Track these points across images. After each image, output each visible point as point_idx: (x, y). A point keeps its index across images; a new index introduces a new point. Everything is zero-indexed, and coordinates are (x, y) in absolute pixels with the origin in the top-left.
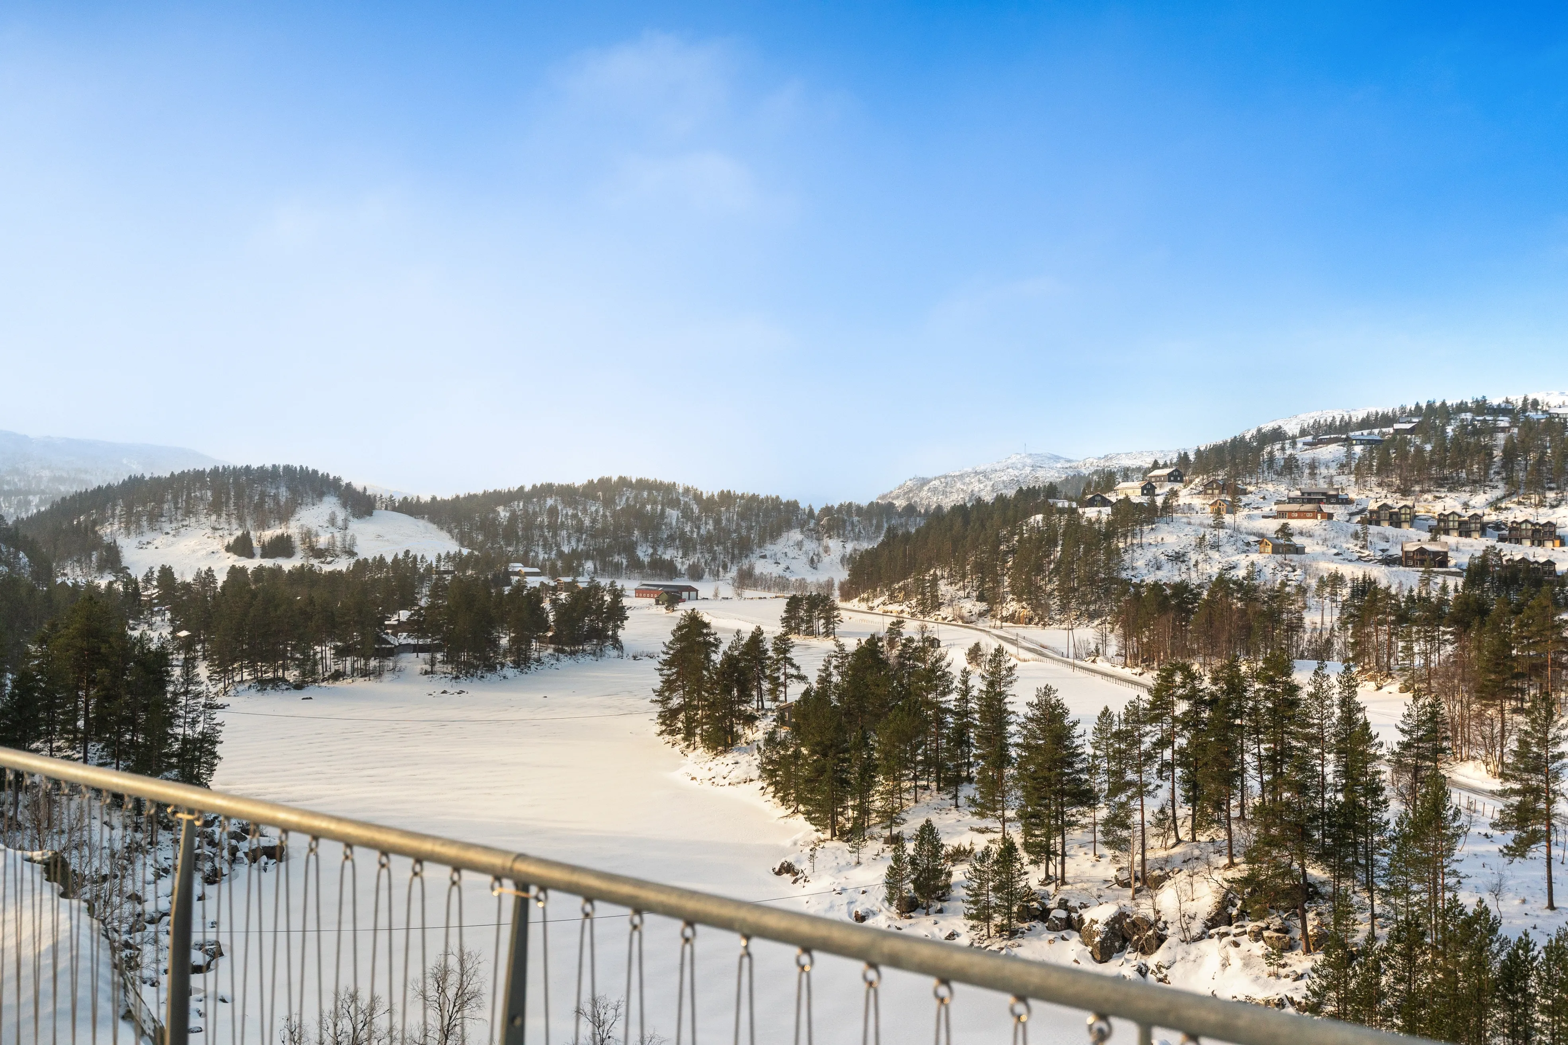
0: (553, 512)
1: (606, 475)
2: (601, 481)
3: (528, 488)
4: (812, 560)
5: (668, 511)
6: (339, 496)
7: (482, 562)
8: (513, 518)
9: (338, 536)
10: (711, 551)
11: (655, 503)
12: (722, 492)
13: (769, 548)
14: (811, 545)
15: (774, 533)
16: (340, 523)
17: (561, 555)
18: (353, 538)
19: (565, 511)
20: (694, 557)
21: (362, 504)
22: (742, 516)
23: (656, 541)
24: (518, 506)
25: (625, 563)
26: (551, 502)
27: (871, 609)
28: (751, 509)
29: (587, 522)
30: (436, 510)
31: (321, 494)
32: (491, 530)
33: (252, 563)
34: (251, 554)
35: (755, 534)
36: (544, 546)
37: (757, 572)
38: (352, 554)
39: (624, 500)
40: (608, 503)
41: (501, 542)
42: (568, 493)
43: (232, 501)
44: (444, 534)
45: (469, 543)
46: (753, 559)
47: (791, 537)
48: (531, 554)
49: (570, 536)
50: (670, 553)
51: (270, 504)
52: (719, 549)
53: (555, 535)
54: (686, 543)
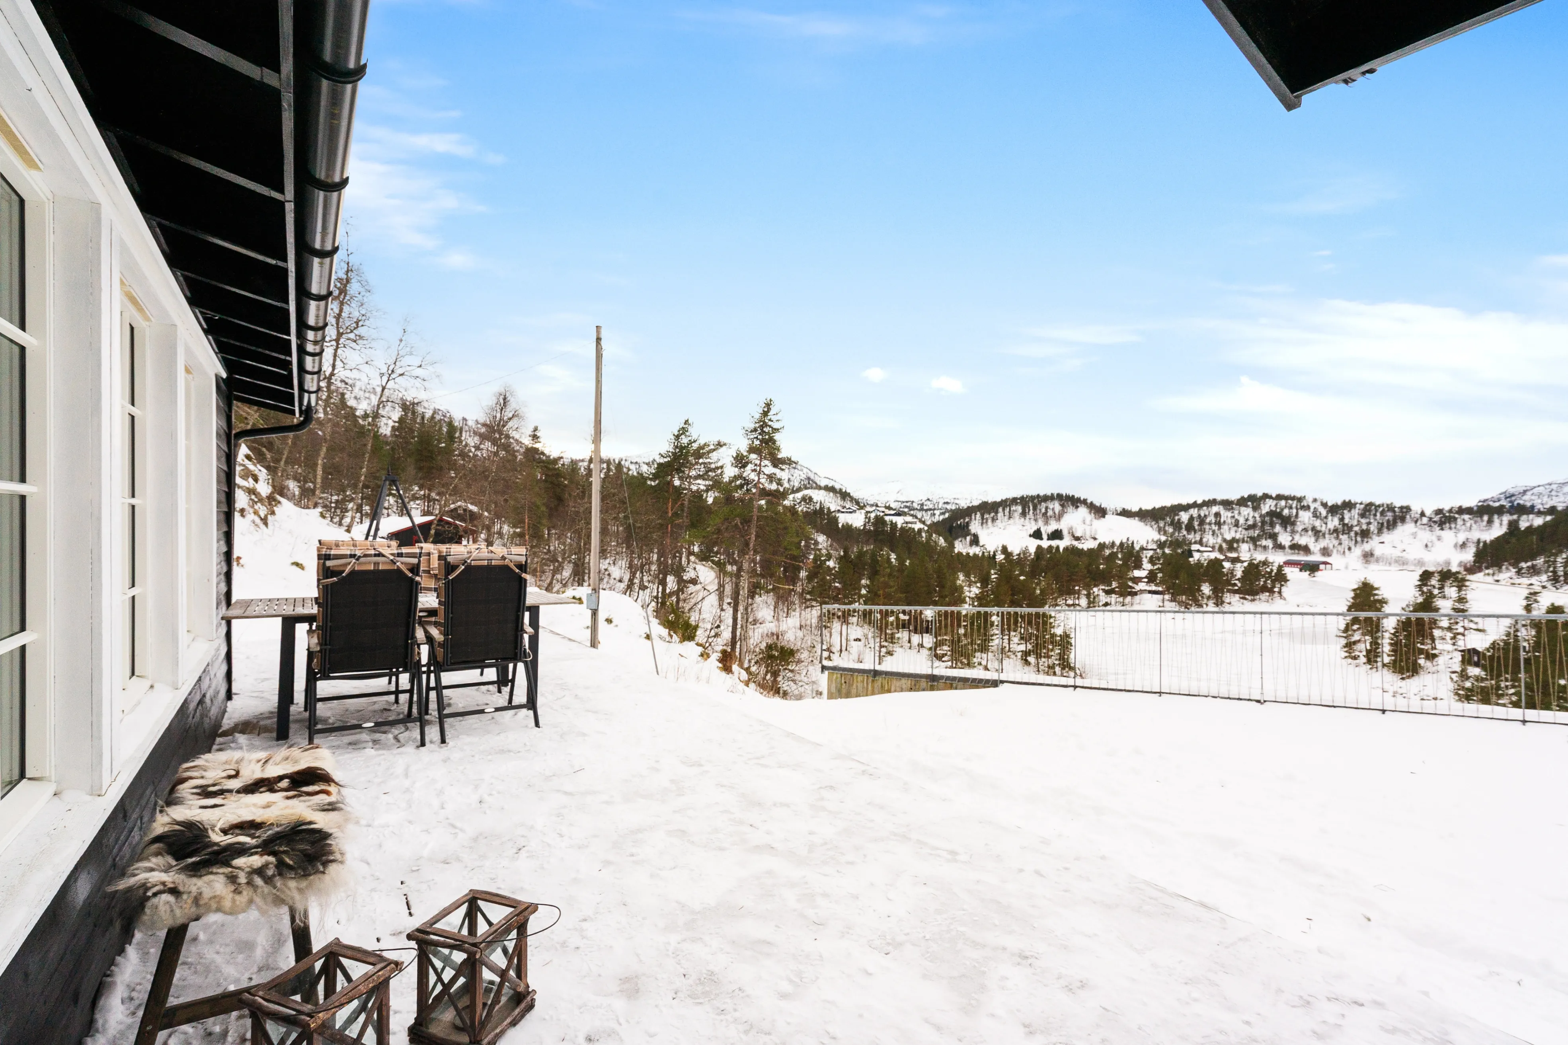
0: (1217, 515)
1: (1253, 493)
2: (1250, 496)
3: (1200, 502)
4: (1426, 546)
5: (1301, 513)
6: (1088, 507)
7: (1175, 544)
8: (1191, 518)
9: (1088, 528)
10: (1337, 538)
11: (1291, 508)
12: (1344, 501)
13: (1386, 536)
14: (1425, 535)
15: (1391, 525)
16: (1088, 522)
17: (1225, 540)
18: (1096, 531)
19: (1226, 515)
20: (1323, 543)
21: (1100, 512)
22: (1363, 515)
23: (1293, 532)
24: (1194, 512)
25: (1271, 546)
26: (1215, 509)
27: (1498, 581)
28: (1370, 511)
29: (1242, 521)
30: (1143, 515)
31: (1077, 507)
32: (1177, 525)
33: (1045, 543)
34: (1041, 539)
35: (1373, 528)
36: (1213, 535)
37: (1377, 553)
38: (1095, 539)
39: (1267, 506)
40: (1255, 509)
41: (1185, 533)
42: (1227, 504)
43: (1031, 512)
44: (1148, 528)
45: (1165, 533)
46: (1372, 544)
47: (1405, 530)
48: (1204, 540)
49: (1230, 529)
50: (1302, 541)
51: (1050, 513)
52: (1344, 537)
53: (1220, 528)
54: (1317, 533)
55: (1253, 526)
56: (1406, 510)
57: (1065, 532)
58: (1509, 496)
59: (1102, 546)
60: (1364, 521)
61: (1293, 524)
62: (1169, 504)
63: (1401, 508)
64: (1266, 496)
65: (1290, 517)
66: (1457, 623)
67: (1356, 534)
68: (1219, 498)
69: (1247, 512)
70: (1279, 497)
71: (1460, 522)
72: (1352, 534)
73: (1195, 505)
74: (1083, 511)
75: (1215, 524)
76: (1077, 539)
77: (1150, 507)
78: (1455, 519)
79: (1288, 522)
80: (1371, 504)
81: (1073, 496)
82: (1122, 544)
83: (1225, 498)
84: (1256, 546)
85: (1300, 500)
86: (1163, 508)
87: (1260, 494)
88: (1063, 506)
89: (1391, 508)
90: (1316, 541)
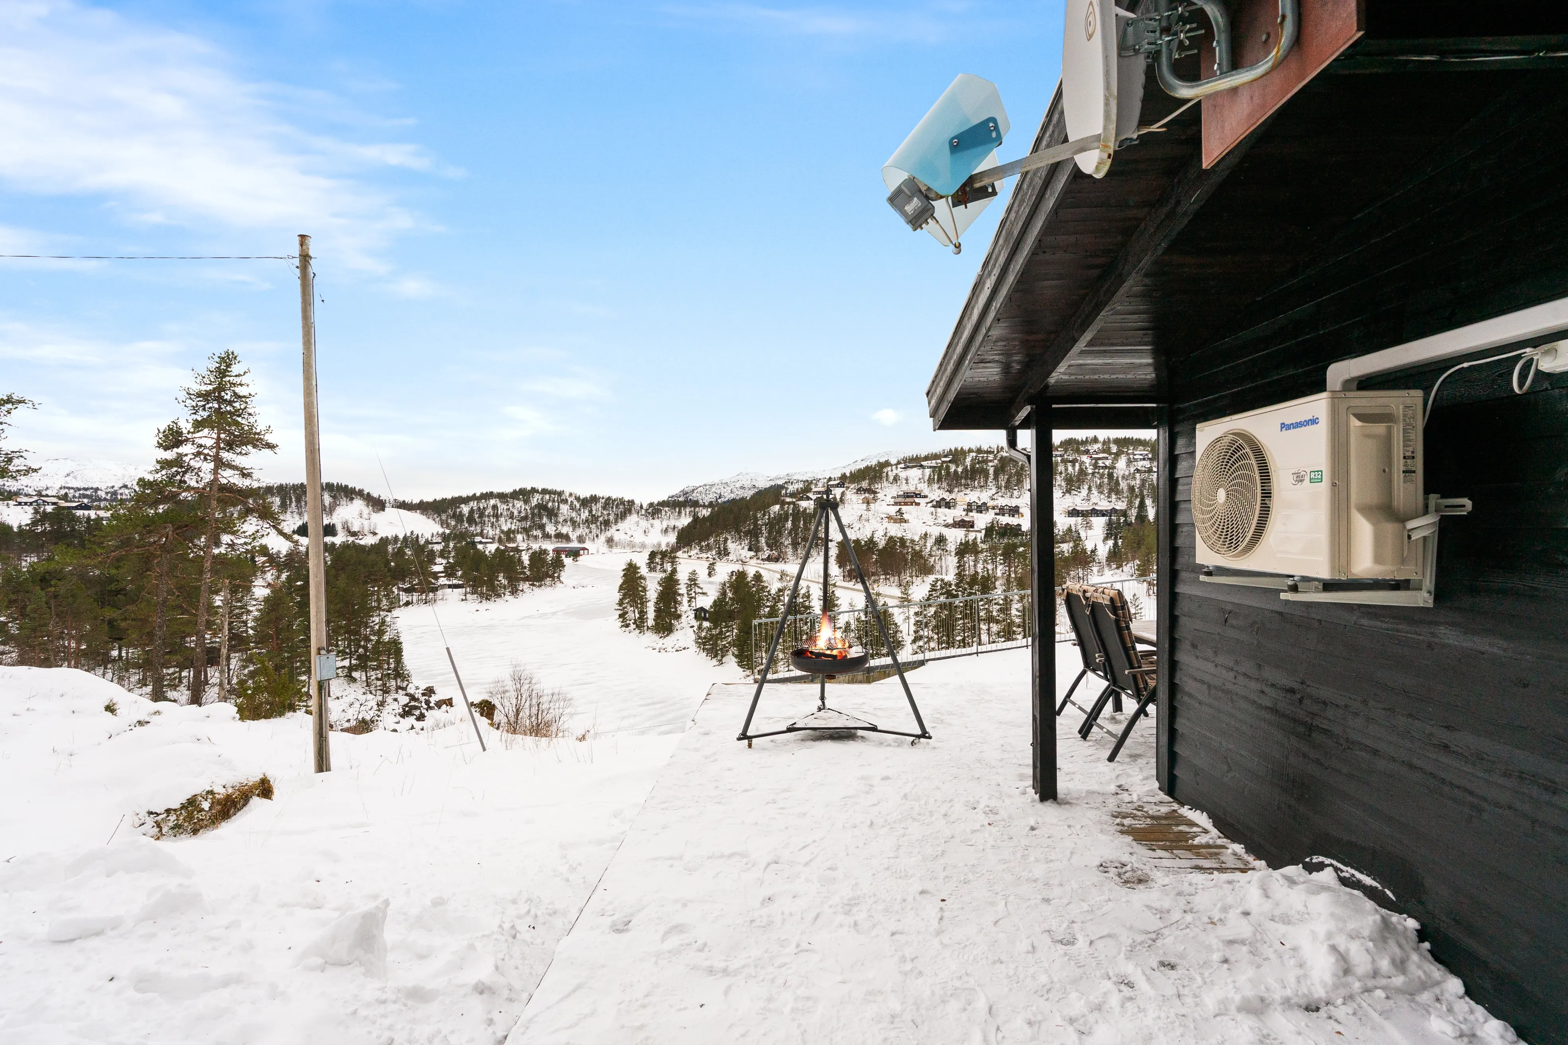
0: (495, 507)
1: (523, 486)
2: (520, 489)
3: (478, 494)
4: (645, 531)
5: (561, 506)
6: (364, 499)
7: (460, 536)
8: (472, 511)
9: (366, 523)
10: (588, 527)
11: (554, 501)
12: (590, 495)
13: (621, 525)
14: (644, 523)
15: (622, 516)
16: (365, 516)
17: (502, 531)
18: (375, 524)
19: (502, 507)
20: (579, 532)
21: (378, 504)
22: (604, 508)
23: (557, 523)
24: (473, 504)
25: (540, 536)
26: (492, 502)
27: (690, 556)
28: (609, 504)
29: (516, 513)
30: (424, 507)
31: (352, 499)
32: (459, 518)
35: (612, 518)
36: (492, 527)
37: (616, 538)
38: (375, 534)
39: (535, 500)
40: (526, 502)
41: (467, 525)
42: (502, 497)
43: (294, 504)
44: (431, 521)
45: (448, 527)
46: (612, 532)
47: (632, 519)
48: (485, 531)
49: (506, 520)
50: (565, 530)
52: (593, 526)
53: (497, 521)
54: (574, 523)
55: (525, 518)
56: (631, 503)
57: (339, 527)
58: (685, 493)
59: (384, 541)
60: (605, 512)
61: (556, 515)
62: (449, 497)
63: (629, 501)
64: (534, 490)
65: (553, 509)
66: (691, 590)
67: (601, 523)
68: (496, 490)
69: (519, 504)
70: (544, 491)
71: (663, 513)
72: (599, 524)
73: (474, 498)
74: (359, 504)
75: (493, 516)
76: (354, 534)
77: (431, 500)
78: (661, 510)
79: (552, 514)
80: (609, 498)
81: (346, 486)
82: (405, 538)
83: (500, 491)
84: (528, 536)
85: (560, 494)
86: (444, 500)
87: (529, 488)
88: (334, 497)
89: (622, 502)
90: (574, 530)
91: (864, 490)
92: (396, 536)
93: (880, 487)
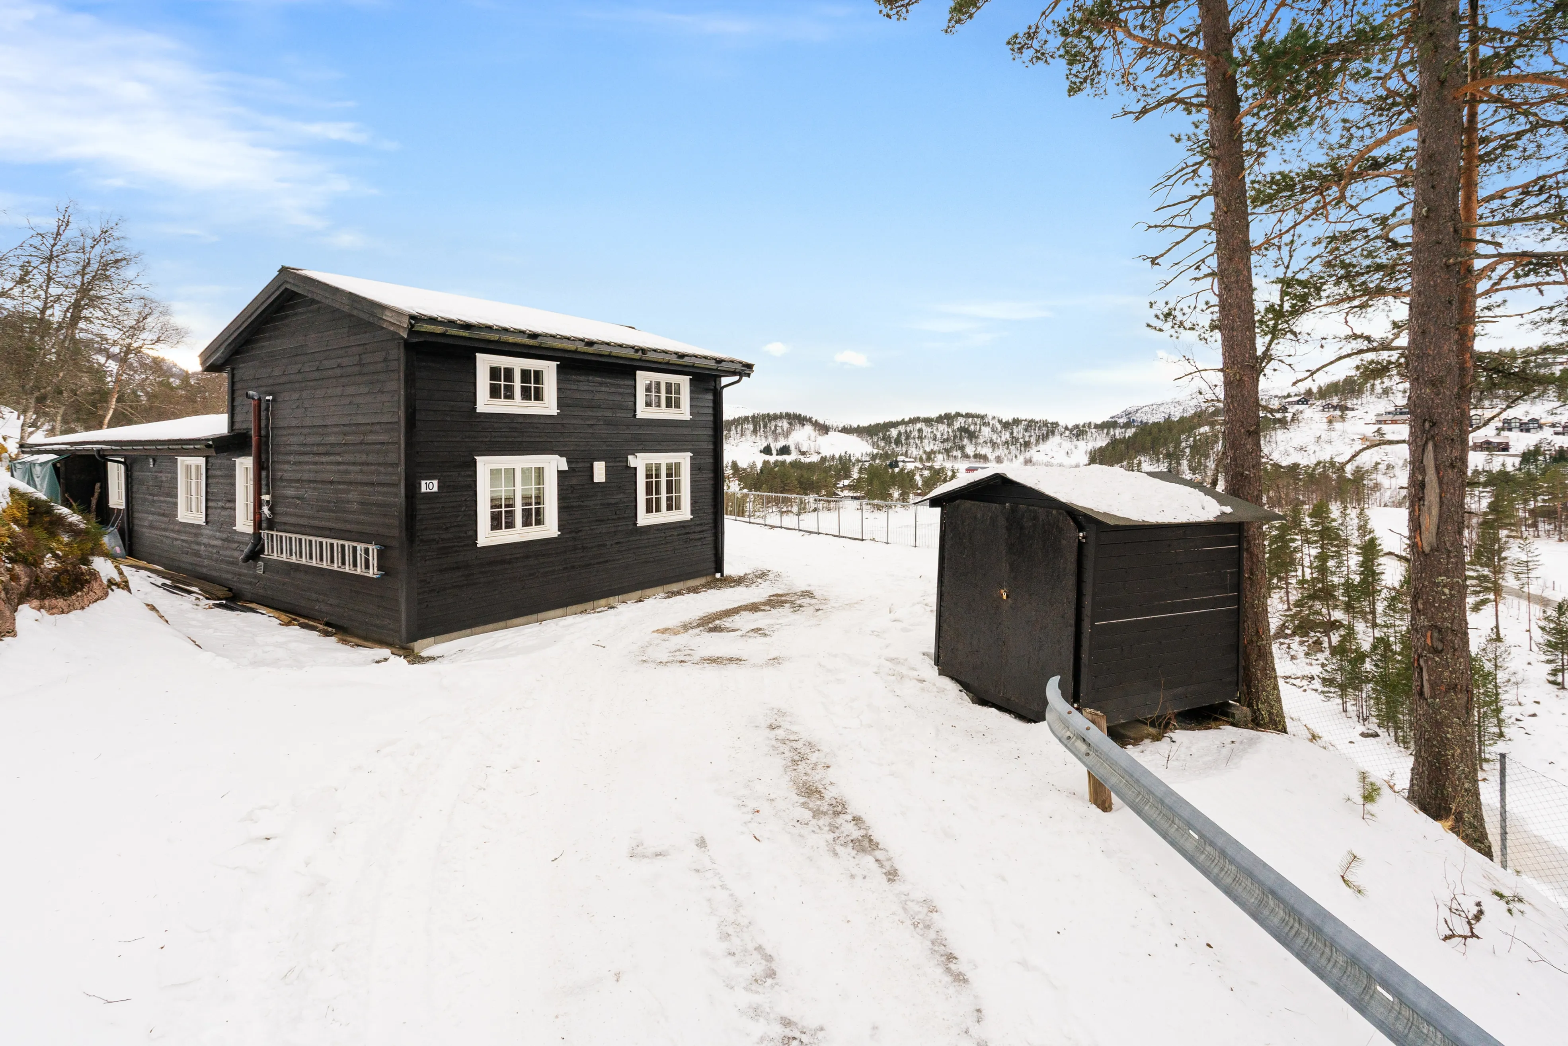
0: (920, 430)
1: (948, 411)
2: (946, 414)
3: (907, 419)
4: (1066, 451)
5: (983, 428)
6: (813, 425)
7: (885, 456)
8: (900, 434)
9: (812, 444)
10: (1008, 448)
11: (976, 424)
12: (1014, 418)
13: (1042, 447)
14: (1067, 445)
15: (1045, 438)
16: (812, 438)
17: (925, 452)
18: (819, 446)
19: (927, 430)
20: (998, 452)
21: (824, 429)
22: (1026, 430)
23: (976, 444)
24: (902, 428)
25: (960, 456)
26: (919, 426)
28: (1031, 426)
29: (939, 436)
30: (859, 431)
31: (804, 425)
32: (887, 439)
33: (772, 459)
34: (771, 454)
35: (1033, 440)
36: (916, 447)
37: (1034, 460)
38: (819, 453)
39: (959, 423)
40: (949, 425)
41: (894, 446)
42: (928, 421)
43: (762, 430)
44: (864, 443)
45: (878, 447)
46: (1032, 453)
47: (1054, 440)
48: (909, 452)
49: (929, 442)
50: (985, 450)
51: (779, 430)
52: (1012, 448)
53: (922, 442)
54: (994, 445)
55: (947, 440)
56: (1056, 425)
57: (792, 448)
58: (1128, 414)
59: (824, 459)
60: (1027, 434)
61: (977, 437)
62: (882, 422)
63: (1052, 424)
64: (958, 415)
65: (975, 432)
67: (1021, 445)
68: (923, 415)
69: (943, 428)
70: (968, 416)
71: (1089, 434)
72: (1018, 445)
73: (903, 422)
74: (808, 428)
75: (918, 438)
76: (803, 453)
77: (866, 424)
78: (1086, 432)
79: (972, 436)
80: (1032, 421)
81: (800, 415)
82: (840, 457)
83: (926, 416)
84: (948, 456)
85: (983, 417)
86: (878, 425)
87: (953, 413)
88: (790, 424)
89: (1045, 424)
90: (993, 451)
91: (1333, 407)
92: (833, 456)
93: (1359, 403)
